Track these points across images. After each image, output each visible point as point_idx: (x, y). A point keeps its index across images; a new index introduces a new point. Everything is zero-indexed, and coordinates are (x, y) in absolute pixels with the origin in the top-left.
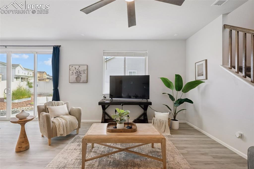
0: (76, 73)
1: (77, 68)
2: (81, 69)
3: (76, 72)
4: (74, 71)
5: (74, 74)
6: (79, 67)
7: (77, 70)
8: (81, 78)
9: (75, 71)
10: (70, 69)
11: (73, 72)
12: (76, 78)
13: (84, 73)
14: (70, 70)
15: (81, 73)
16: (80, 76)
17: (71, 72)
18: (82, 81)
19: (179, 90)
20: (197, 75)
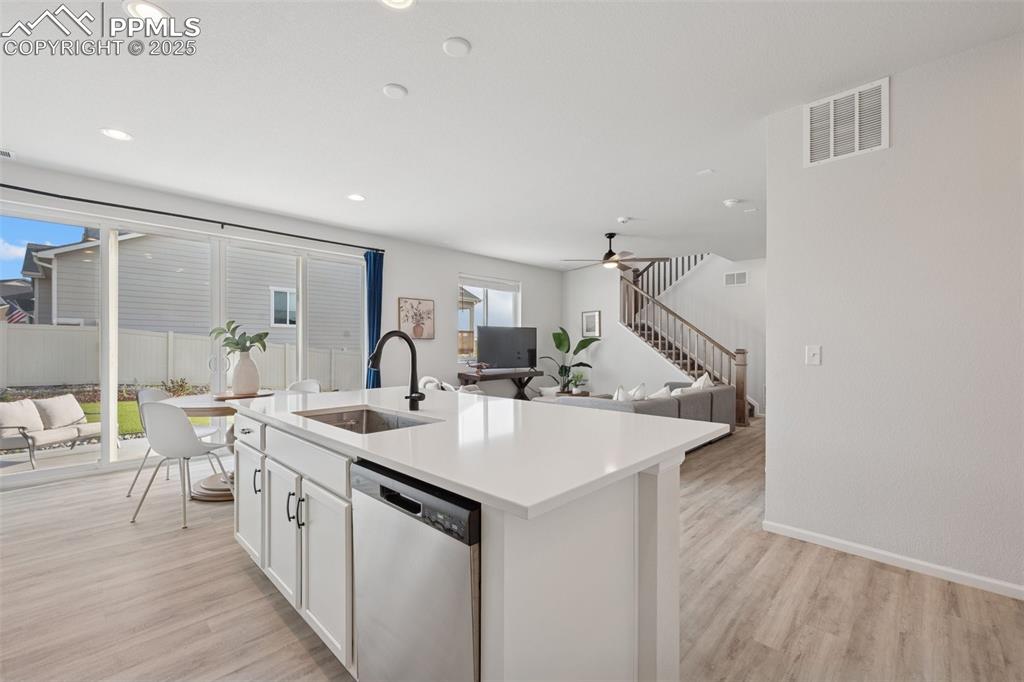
0: (413, 317)
1: (415, 306)
2: (423, 308)
3: (414, 314)
4: (410, 312)
5: (410, 319)
6: (419, 303)
7: (416, 311)
8: (423, 329)
9: (411, 314)
10: (402, 306)
11: (408, 314)
12: (414, 329)
13: (429, 318)
15: (423, 318)
17: (403, 314)
18: (425, 335)
19: (567, 352)
20: (585, 328)
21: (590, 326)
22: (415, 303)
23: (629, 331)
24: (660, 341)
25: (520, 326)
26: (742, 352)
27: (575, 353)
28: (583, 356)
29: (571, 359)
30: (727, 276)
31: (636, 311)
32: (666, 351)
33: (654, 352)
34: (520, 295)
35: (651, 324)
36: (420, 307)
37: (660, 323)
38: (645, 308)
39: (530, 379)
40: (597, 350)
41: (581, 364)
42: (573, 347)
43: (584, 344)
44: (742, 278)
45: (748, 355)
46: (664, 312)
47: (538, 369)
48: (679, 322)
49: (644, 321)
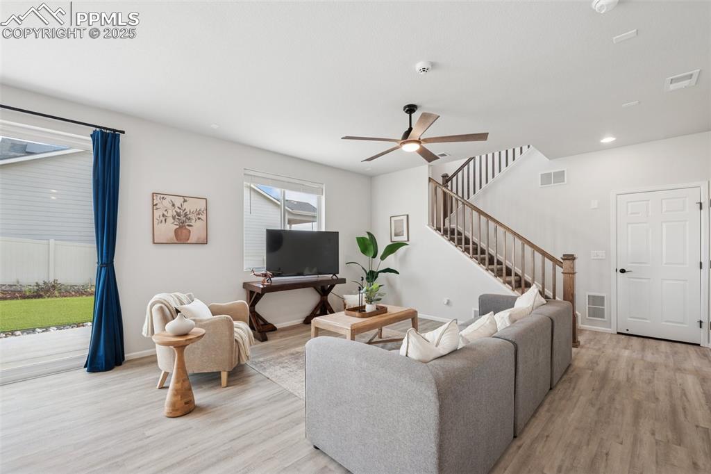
0: (174, 218)
1: (178, 204)
2: (190, 207)
3: (175, 214)
4: (170, 211)
5: (170, 220)
6: (185, 201)
7: (179, 211)
8: (190, 231)
9: (171, 213)
10: (156, 205)
11: (165, 213)
12: (176, 231)
13: (199, 219)
14: (157, 209)
15: (189, 219)
16: (187, 227)
17: (157, 213)
18: (193, 239)
19: (375, 256)
20: (393, 234)
21: (398, 231)
22: (178, 201)
23: (437, 235)
24: (471, 246)
25: (323, 230)
26: (570, 258)
27: (383, 258)
28: (391, 261)
29: (379, 265)
30: (542, 175)
31: (445, 216)
32: (478, 256)
33: (466, 258)
34: (323, 198)
35: (461, 229)
36: (185, 206)
37: (471, 226)
38: (454, 212)
39: (332, 287)
40: (405, 254)
41: (389, 270)
42: (381, 252)
43: (392, 248)
44: (559, 176)
45: (576, 261)
46: (475, 213)
47: (339, 276)
48: (492, 224)
49: (453, 226)
